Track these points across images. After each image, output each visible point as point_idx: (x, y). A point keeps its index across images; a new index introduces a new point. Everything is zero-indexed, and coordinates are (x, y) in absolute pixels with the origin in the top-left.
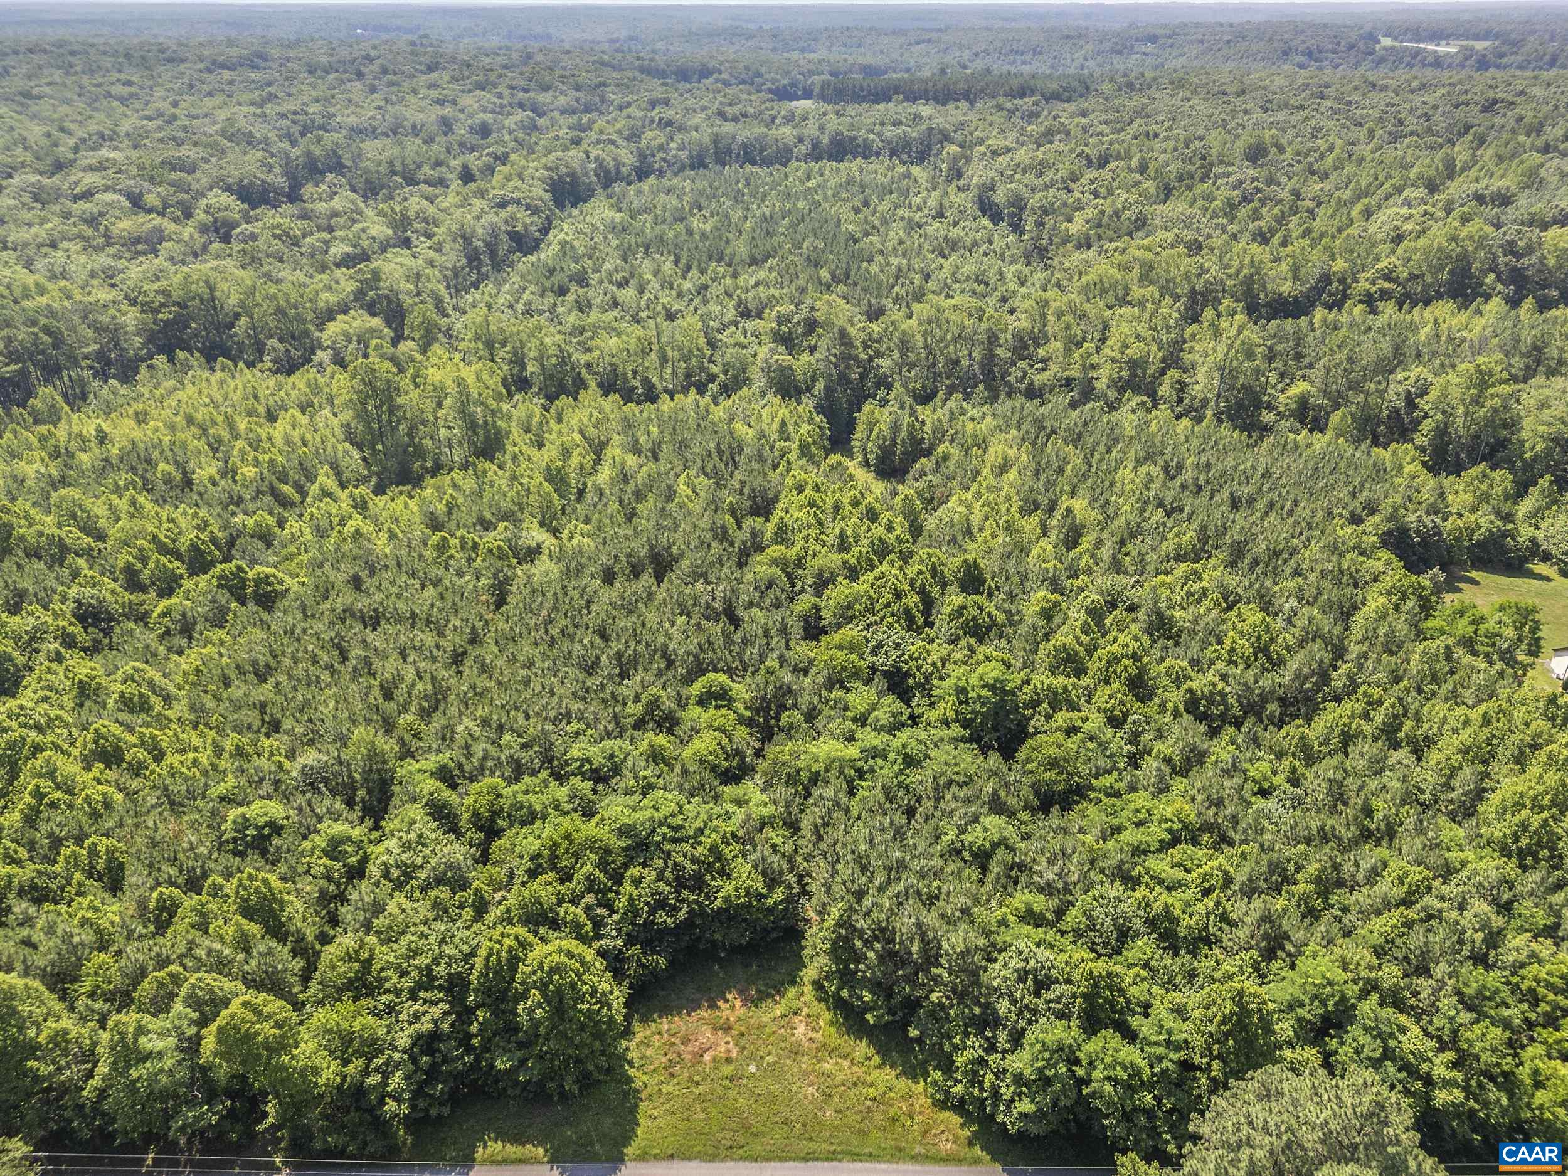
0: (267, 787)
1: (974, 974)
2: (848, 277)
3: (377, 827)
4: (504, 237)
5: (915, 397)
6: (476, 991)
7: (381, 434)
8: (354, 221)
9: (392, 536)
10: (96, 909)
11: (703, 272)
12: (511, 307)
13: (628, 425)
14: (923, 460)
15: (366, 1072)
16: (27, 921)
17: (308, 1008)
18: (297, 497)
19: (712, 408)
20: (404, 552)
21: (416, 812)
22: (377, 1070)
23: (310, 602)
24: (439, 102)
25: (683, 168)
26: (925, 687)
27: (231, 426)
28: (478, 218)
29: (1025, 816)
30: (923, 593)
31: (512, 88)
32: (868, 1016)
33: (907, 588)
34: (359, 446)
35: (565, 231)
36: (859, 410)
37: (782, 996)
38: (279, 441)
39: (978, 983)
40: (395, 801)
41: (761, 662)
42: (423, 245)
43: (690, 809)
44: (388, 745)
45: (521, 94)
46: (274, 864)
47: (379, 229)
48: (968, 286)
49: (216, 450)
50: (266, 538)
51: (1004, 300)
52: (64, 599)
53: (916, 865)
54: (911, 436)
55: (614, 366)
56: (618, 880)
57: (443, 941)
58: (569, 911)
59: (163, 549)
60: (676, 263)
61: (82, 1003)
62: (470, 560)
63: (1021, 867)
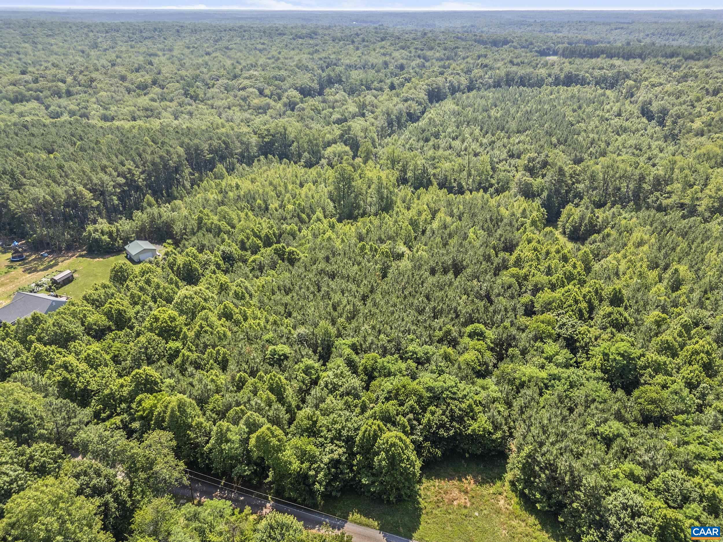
0: (284, 339)
1: (598, 499)
2: (566, 141)
3: (324, 365)
4: (404, 114)
5: (594, 204)
6: (358, 446)
7: (344, 197)
8: (343, 104)
9: (343, 241)
10: (217, 376)
11: (493, 135)
12: (403, 146)
13: (449, 204)
14: (596, 235)
15: (309, 469)
16: (192, 375)
17: (289, 436)
18: (307, 220)
19: (490, 200)
20: (347, 248)
21: (340, 361)
22: (314, 469)
23: (308, 265)
24: (384, 55)
25: (489, 87)
26: (586, 349)
27: (286, 187)
28: (395, 106)
29: (634, 425)
30: (589, 302)
31: (416, 49)
32: (537, 505)
33: (581, 299)
34: (334, 202)
35: (432, 113)
36: (564, 208)
37: (494, 484)
38: (303, 196)
39: (599, 504)
40: (333, 355)
41: (502, 322)
42: (370, 116)
43: (462, 385)
44: (333, 331)
45: (419, 52)
46: (284, 371)
47: (353, 108)
48: (630, 151)
49: (279, 197)
50: (293, 235)
51: (650, 159)
52: (218, 250)
53: (572, 436)
54: (590, 223)
55: (446, 177)
56: (424, 410)
57: (347, 420)
58: (400, 419)
59: (256, 235)
60: (481, 130)
61: (208, 413)
62: (374, 256)
63: (630, 450)
